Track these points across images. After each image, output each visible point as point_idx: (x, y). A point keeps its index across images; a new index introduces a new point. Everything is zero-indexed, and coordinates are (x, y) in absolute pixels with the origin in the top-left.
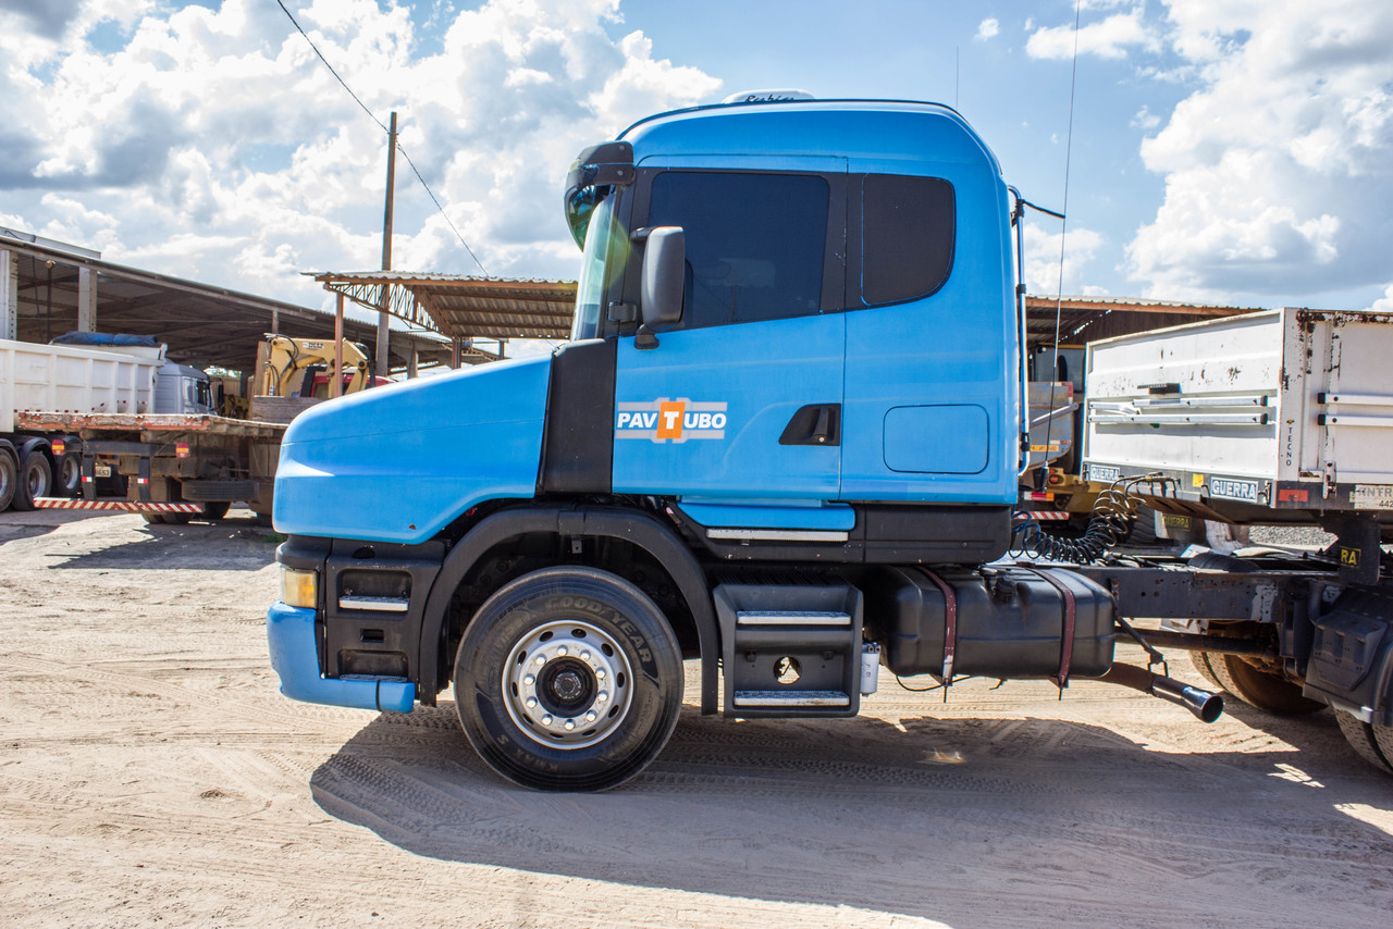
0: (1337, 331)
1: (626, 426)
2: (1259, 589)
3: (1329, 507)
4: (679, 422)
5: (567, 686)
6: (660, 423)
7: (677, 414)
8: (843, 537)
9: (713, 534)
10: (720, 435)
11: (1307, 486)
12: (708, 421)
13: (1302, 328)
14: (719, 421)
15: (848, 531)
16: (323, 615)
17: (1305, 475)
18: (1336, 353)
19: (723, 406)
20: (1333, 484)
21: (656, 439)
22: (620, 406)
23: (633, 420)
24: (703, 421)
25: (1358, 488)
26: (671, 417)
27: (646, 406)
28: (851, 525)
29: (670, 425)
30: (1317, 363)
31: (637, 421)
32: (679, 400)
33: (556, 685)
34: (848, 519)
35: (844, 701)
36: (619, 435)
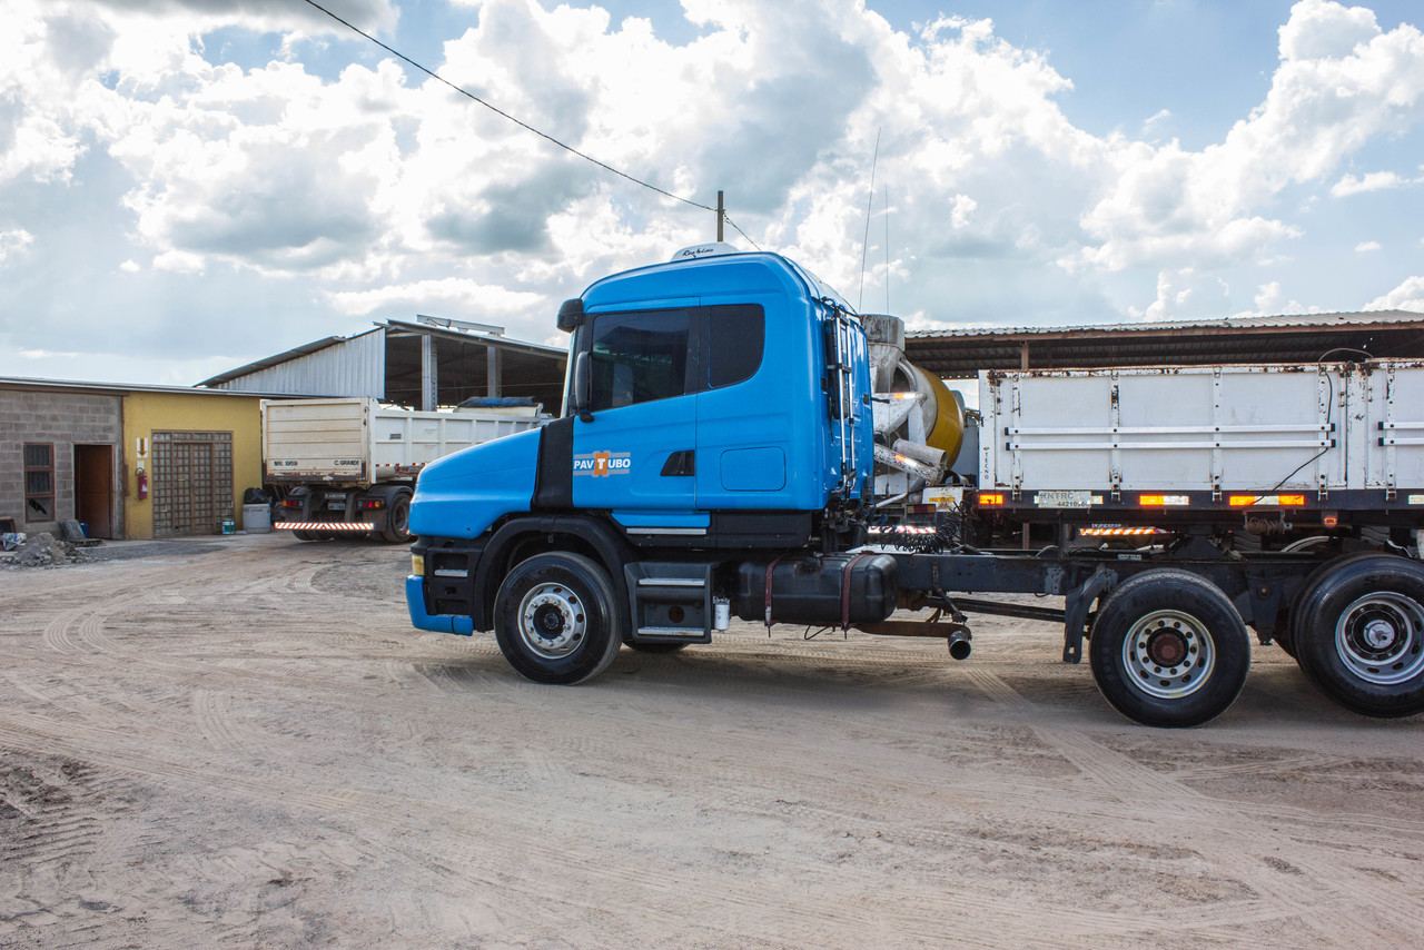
0: (1016, 385)
1: (578, 467)
2: (1050, 571)
3: (1019, 507)
4: (605, 464)
5: (551, 621)
6: (596, 465)
7: (604, 460)
8: (704, 532)
9: (629, 531)
10: (628, 472)
11: (1001, 493)
12: (621, 463)
13: (992, 383)
14: (626, 463)
15: (707, 528)
16: (428, 580)
17: (999, 485)
18: (1016, 400)
19: (628, 454)
20: (1018, 491)
21: (594, 475)
22: (575, 456)
23: (581, 464)
24: (618, 463)
25: (1040, 493)
26: (601, 461)
27: (588, 456)
28: (707, 524)
29: (601, 467)
30: (1005, 407)
31: (584, 465)
32: (605, 452)
33: (545, 621)
34: (705, 520)
35: (700, 633)
36: (575, 473)
